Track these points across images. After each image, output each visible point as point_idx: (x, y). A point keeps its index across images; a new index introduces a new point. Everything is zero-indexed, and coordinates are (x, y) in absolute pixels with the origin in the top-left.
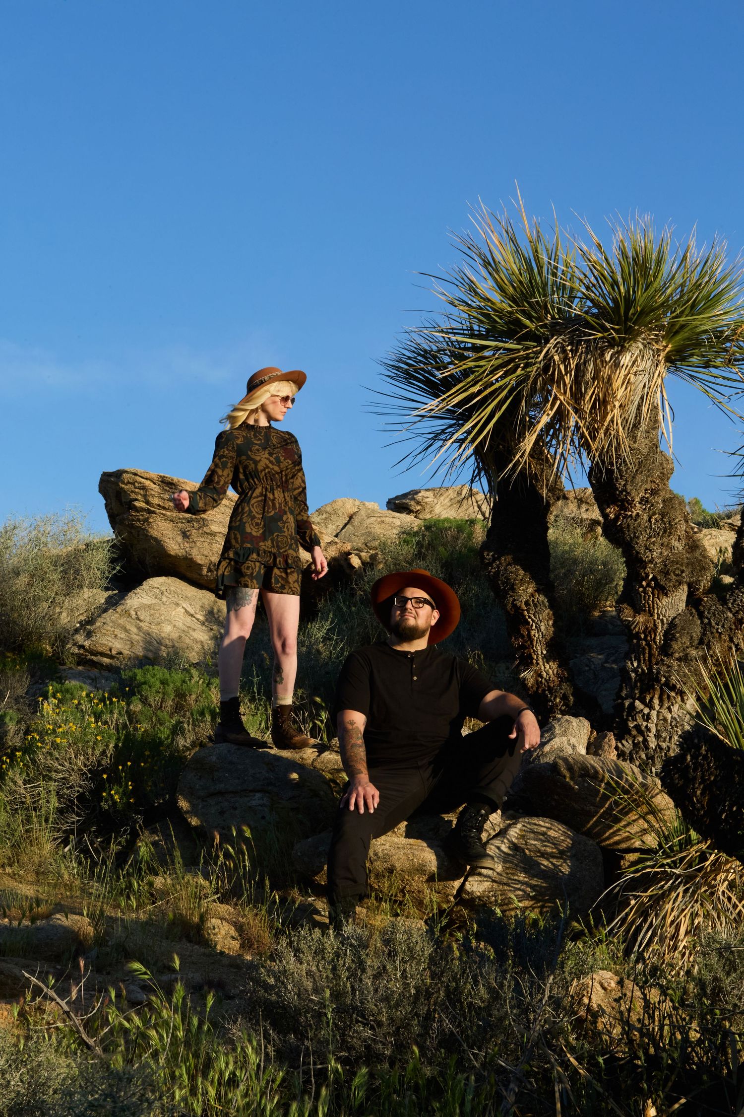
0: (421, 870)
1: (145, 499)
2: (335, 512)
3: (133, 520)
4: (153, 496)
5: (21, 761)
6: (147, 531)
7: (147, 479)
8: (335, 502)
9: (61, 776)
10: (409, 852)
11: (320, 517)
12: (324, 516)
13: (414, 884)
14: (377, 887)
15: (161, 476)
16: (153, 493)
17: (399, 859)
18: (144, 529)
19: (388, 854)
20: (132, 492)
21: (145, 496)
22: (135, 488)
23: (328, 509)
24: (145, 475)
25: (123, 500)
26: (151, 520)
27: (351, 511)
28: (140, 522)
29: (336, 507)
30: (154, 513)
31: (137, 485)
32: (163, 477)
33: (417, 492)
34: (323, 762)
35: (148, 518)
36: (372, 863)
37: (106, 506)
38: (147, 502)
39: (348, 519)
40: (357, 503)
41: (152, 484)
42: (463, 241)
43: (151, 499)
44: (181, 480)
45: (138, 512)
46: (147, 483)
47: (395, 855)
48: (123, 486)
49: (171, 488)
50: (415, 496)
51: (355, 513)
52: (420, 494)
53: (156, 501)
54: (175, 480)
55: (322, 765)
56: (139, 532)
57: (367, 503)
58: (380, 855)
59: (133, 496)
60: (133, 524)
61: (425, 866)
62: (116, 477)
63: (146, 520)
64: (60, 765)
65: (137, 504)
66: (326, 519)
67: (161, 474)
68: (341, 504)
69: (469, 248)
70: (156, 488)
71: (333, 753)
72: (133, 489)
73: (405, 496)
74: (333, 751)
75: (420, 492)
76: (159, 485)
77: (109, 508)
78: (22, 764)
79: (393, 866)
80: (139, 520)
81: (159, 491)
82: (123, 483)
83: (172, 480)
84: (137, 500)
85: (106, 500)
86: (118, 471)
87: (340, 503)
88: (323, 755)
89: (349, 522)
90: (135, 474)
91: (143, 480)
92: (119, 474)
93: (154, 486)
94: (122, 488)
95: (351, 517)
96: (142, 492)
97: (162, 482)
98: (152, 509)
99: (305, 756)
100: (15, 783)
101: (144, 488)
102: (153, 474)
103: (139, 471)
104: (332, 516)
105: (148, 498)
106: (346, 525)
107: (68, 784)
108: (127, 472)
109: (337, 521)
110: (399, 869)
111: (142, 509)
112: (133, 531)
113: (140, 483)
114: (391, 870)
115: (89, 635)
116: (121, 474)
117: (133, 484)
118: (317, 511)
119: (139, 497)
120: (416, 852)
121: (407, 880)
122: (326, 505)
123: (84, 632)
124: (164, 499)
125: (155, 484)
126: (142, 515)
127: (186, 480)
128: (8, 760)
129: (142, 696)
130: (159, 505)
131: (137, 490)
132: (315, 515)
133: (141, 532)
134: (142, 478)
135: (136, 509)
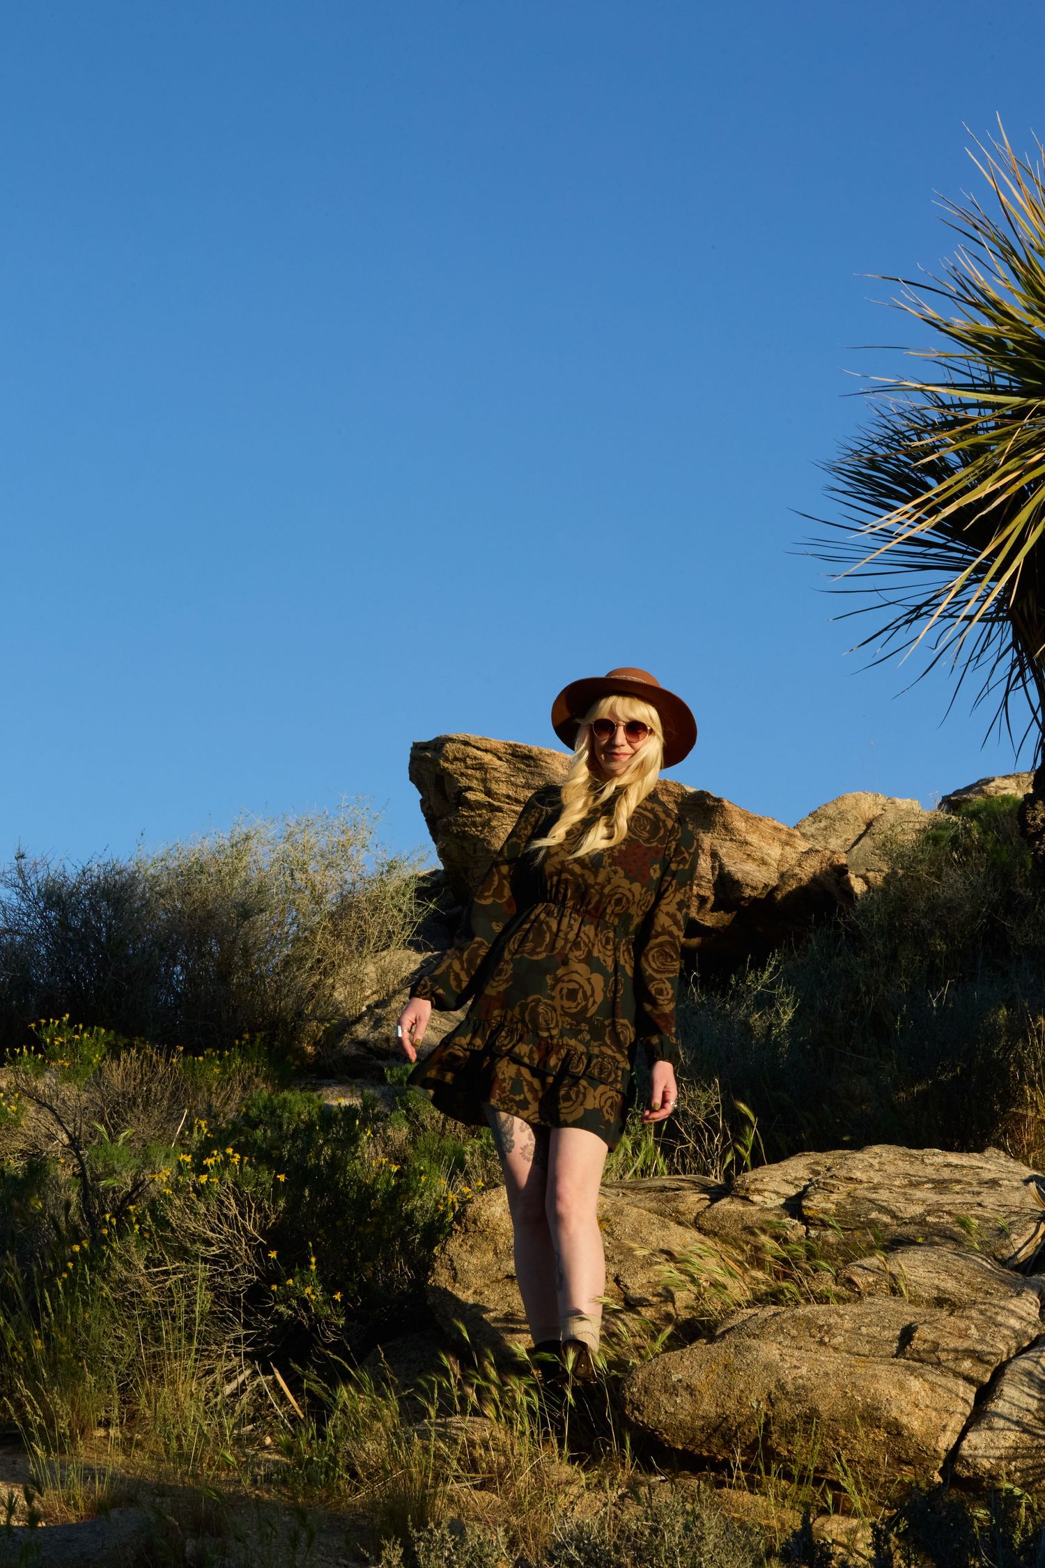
0: (870, 1416)
1: (485, 787)
2: (842, 816)
3: (465, 825)
4: (497, 781)
5: (138, 1221)
6: (489, 843)
7: (486, 751)
8: (842, 798)
9: (215, 1250)
10: (847, 1382)
11: (816, 825)
12: (823, 824)
13: (858, 1446)
14: (786, 1453)
15: (510, 745)
16: (497, 775)
17: (825, 1396)
18: (484, 840)
19: (804, 1387)
20: (462, 774)
21: (484, 781)
22: (467, 767)
23: (831, 811)
24: (483, 745)
25: (448, 791)
26: (494, 823)
27: (870, 815)
28: (476, 827)
29: (844, 807)
30: (500, 810)
31: (469, 762)
32: (514, 747)
33: (988, 781)
34: (715, 1218)
35: (490, 820)
36: (773, 1405)
37: (422, 802)
38: (488, 793)
39: (864, 828)
40: (882, 800)
41: (495, 759)
42: (965, 215)
43: (494, 786)
44: (546, 751)
45: (473, 810)
46: (487, 758)
47: (817, 1387)
48: (446, 765)
49: (529, 766)
50: (984, 787)
51: (876, 819)
52: (993, 784)
53: (503, 789)
54: (535, 750)
55: (714, 1224)
56: (475, 845)
57: (898, 801)
58: (790, 1387)
59: (464, 782)
60: (464, 832)
61: (878, 1409)
62: (435, 750)
63: (486, 824)
64: (213, 1230)
65: (470, 796)
66: (826, 828)
67: (511, 742)
68: (853, 801)
69: (976, 227)
70: (502, 766)
71: (737, 1201)
72: (463, 770)
73: (968, 789)
74: (737, 1196)
75: (993, 780)
76: (507, 761)
77: (427, 806)
78: (137, 1227)
79: (814, 1411)
80: (474, 824)
81: (508, 771)
82: (447, 760)
83: (530, 751)
84: (470, 789)
85: (421, 792)
86: (437, 739)
87: (850, 801)
88: (716, 1205)
89: (866, 832)
90: (466, 743)
91: (479, 753)
92: (438, 745)
93: (499, 763)
94: (444, 769)
95: (869, 825)
96: (478, 774)
97: (512, 755)
98: (496, 803)
99: (682, 1207)
100: (128, 1264)
101: (481, 767)
102: (496, 742)
103: (473, 737)
104: (837, 824)
105: (488, 785)
106: (861, 837)
107: (231, 1266)
108: (451, 740)
109: (844, 832)
110: (825, 1416)
111: (480, 805)
112: (465, 844)
113: (475, 758)
114: (810, 1417)
115: (378, 1023)
116: (443, 745)
117: (464, 760)
118: (811, 815)
119: (474, 784)
120: (861, 1383)
121: (844, 1438)
122: (826, 805)
123: (370, 1020)
124: (517, 786)
125: (500, 759)
126: (480, 816)
127: (553, 751)
128: (114, 1221)
129: (408, 1110)
130: (508, 797)
131: (469, 772)
132: (807, 823)
133: (479, 846)
134: (478, 749)
135: (470, 805)
